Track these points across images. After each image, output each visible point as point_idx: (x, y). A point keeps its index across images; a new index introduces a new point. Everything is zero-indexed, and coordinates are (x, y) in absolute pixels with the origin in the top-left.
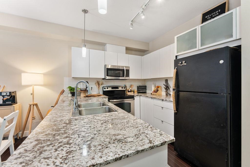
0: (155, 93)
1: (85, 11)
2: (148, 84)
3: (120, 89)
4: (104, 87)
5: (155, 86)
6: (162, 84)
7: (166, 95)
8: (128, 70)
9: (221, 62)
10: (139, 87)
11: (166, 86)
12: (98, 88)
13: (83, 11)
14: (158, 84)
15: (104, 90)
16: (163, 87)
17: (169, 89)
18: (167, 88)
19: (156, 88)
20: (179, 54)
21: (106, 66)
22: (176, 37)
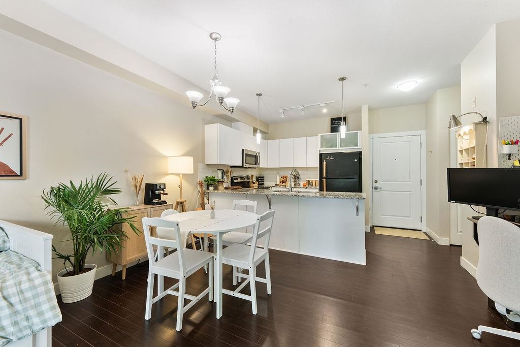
0: (284, 184)
1: (259, 95)
2: (266, 174)
3: (246, 180)
4: (234, 178)
5: (280, 177)
7: (295, 185)
8: (260, 157)
9: (356, 160)
11: (294, 176)
12: (229, 178)
13: (257, 95)
14: (284, 174)
15: (235, 181)
16: (291, 177)
18: (297, 177)
19: (283, 179)
20: (322, 149)
21: (244, 150)
22: (320, 135)
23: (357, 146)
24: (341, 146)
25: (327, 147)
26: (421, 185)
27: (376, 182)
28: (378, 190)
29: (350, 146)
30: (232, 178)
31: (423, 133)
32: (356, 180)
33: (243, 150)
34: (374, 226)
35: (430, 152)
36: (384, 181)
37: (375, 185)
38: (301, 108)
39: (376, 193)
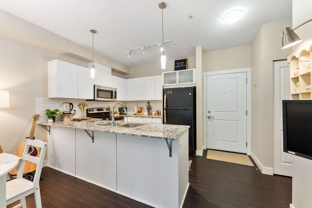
0: (139, 114)
1: (93, 31)
2: (128, 106)
3: (105, 111)
4: (89, 110)
5: (138, 108)
6: (145, 106)
7: (148, 114)
8: (116, 92)
9: (190, 94)
10: (121, 109)
11: (148, 107)
12: (83, 110)
13: (91, 31)
14: (140, 105)
15: (89, 112)
16: (145, 108)
17: (151, 109)
18: (149, 109)
19: (139, 109)
20: (165, 85)
21: (96, 86)
22: (163, 73)
23: (192, 81)
24: (179, 82)
25: (169, 83)
26: (247, 115)
27: (209, 112)
28: (212, 119)
29: (187, 82)
30: (87, 110)
31: (249, 70)
32: (191, 111)
33: (94, 86)
34: (207, 149)
35: (255, 86)
36: (215, 112)
37: (209, 115)
38: (143, 48)
39: (209, 122)
